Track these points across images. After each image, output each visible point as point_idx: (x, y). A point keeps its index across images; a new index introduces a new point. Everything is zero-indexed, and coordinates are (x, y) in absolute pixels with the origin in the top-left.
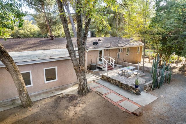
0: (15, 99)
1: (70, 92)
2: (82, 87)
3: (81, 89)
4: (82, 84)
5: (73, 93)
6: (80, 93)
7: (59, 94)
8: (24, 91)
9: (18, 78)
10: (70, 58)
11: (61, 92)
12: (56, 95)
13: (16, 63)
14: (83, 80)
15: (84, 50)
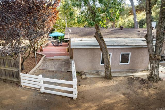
0: (98, 72)
1: (140, 76)
2: (154, 74)
3: (153, 76)
4: (155, 72)
5: (144, 78)
6: (151, 79)
7: (131, 76)
8: (109, 67)
9: (107, 57)
10: (147, 47)
11: (132, 75)
12: (128, 76)
13: (107, 46)
14: (157, 68)
15: (163, 41)
